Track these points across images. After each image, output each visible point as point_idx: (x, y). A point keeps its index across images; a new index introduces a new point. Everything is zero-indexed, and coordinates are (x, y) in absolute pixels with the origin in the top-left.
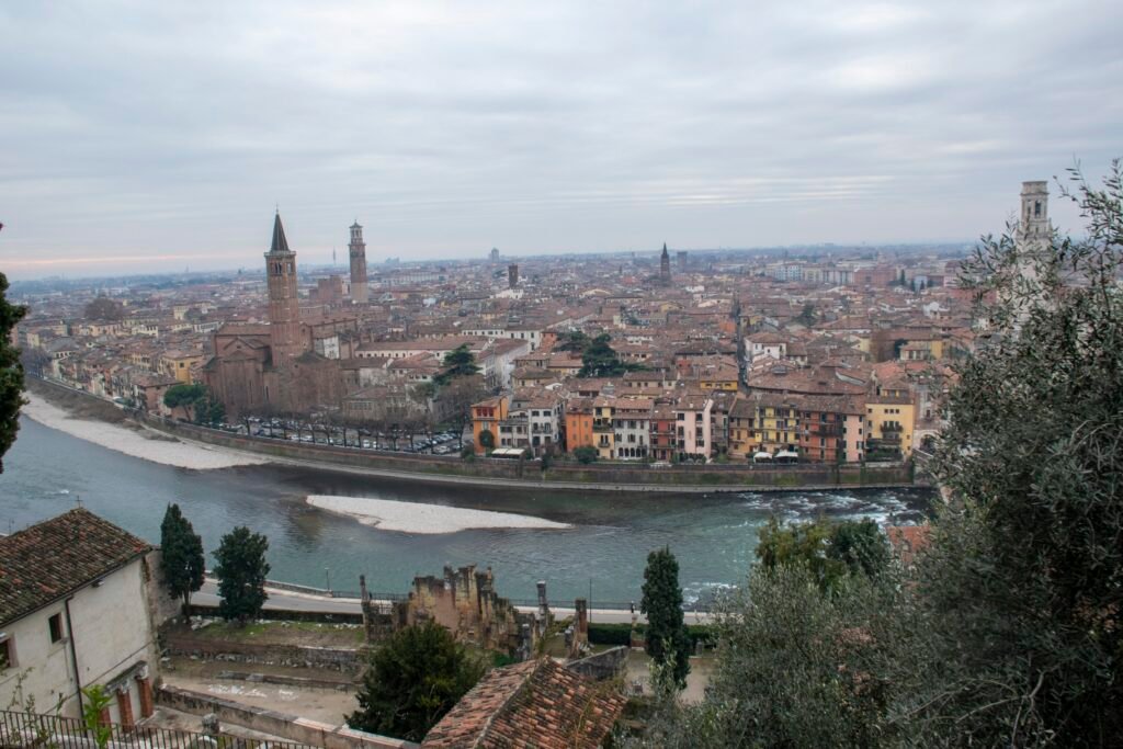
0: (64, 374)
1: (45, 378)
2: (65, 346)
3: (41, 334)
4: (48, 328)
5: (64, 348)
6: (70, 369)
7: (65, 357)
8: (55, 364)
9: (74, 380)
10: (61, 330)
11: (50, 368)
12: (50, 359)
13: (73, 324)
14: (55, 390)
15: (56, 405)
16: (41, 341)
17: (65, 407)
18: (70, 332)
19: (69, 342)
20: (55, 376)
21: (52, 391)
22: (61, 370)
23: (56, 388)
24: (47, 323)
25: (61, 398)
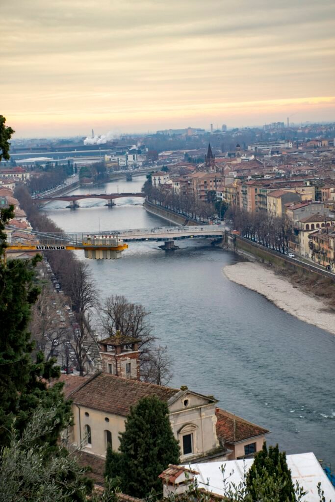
0: (315, 251)
1: (291, 255)
2: (317, 216)
3: (285, 199)
4: (293, 191)
5: (315, 218)
6: (325, 247)
7: (316, 229)
8: (304, 238)
9: (329, 260)
10: (308, 194)
11: (297, 244)
12: (297, 232)
13: (322, 186)
14: (304, 271)
15: (306, 292)
16: (284, 208)
17: (318, 295)
18: (318, 196)
19: (320, 209)
20: (303, 253)
21: (300, 273)
22: (311, 246)
23: (306, 269)
24: (290, 184)
25: (313, 282)
